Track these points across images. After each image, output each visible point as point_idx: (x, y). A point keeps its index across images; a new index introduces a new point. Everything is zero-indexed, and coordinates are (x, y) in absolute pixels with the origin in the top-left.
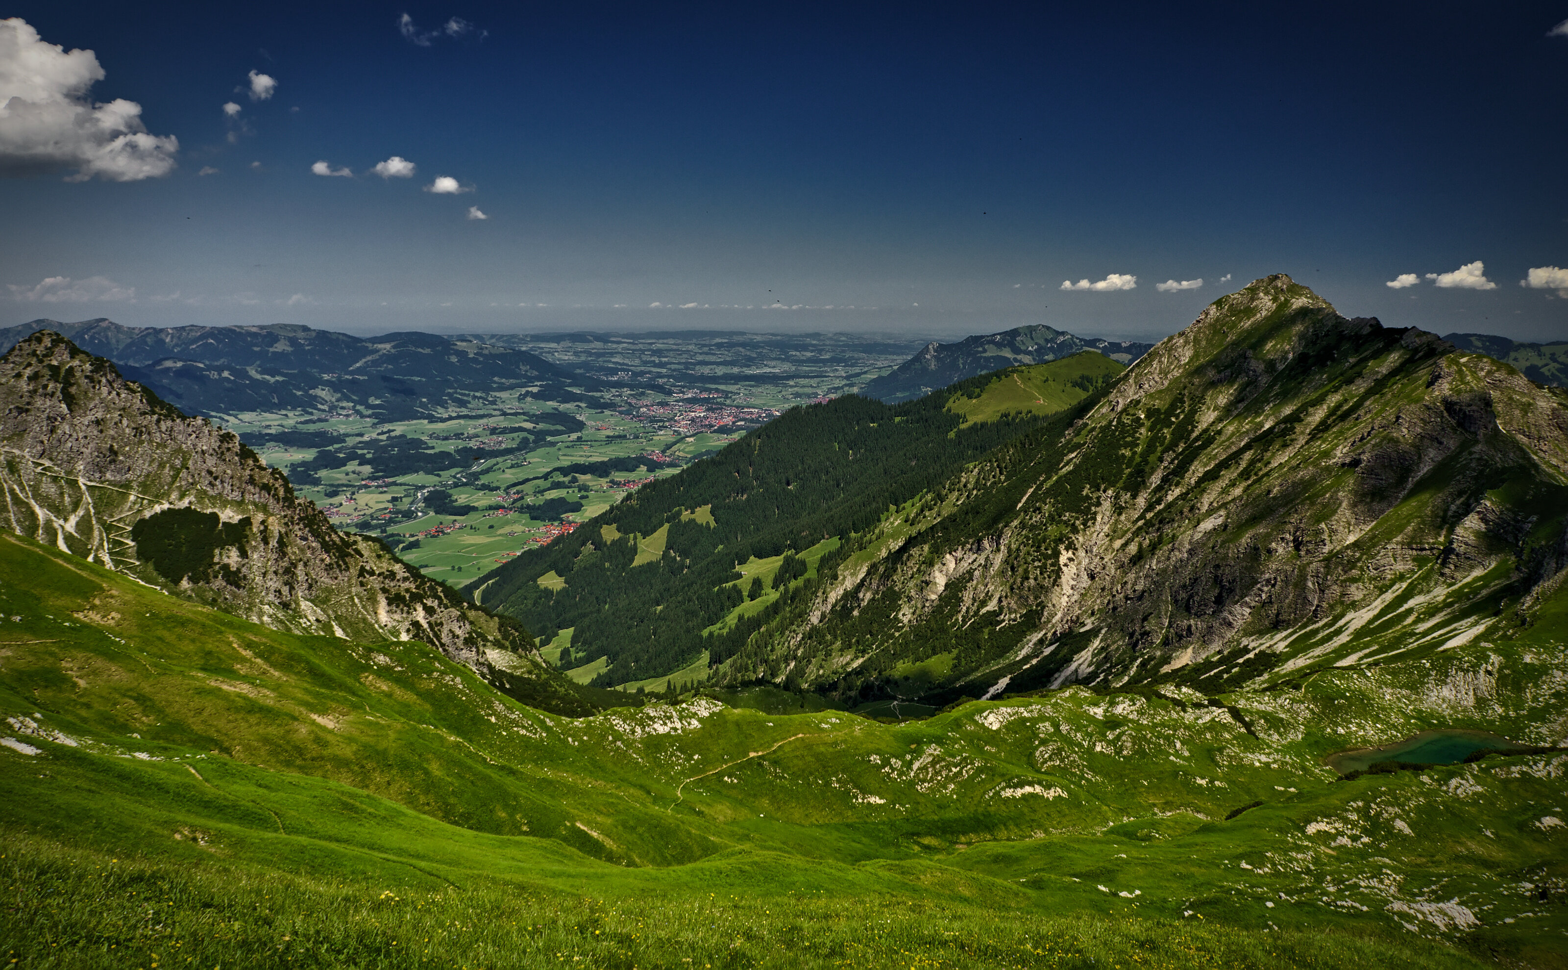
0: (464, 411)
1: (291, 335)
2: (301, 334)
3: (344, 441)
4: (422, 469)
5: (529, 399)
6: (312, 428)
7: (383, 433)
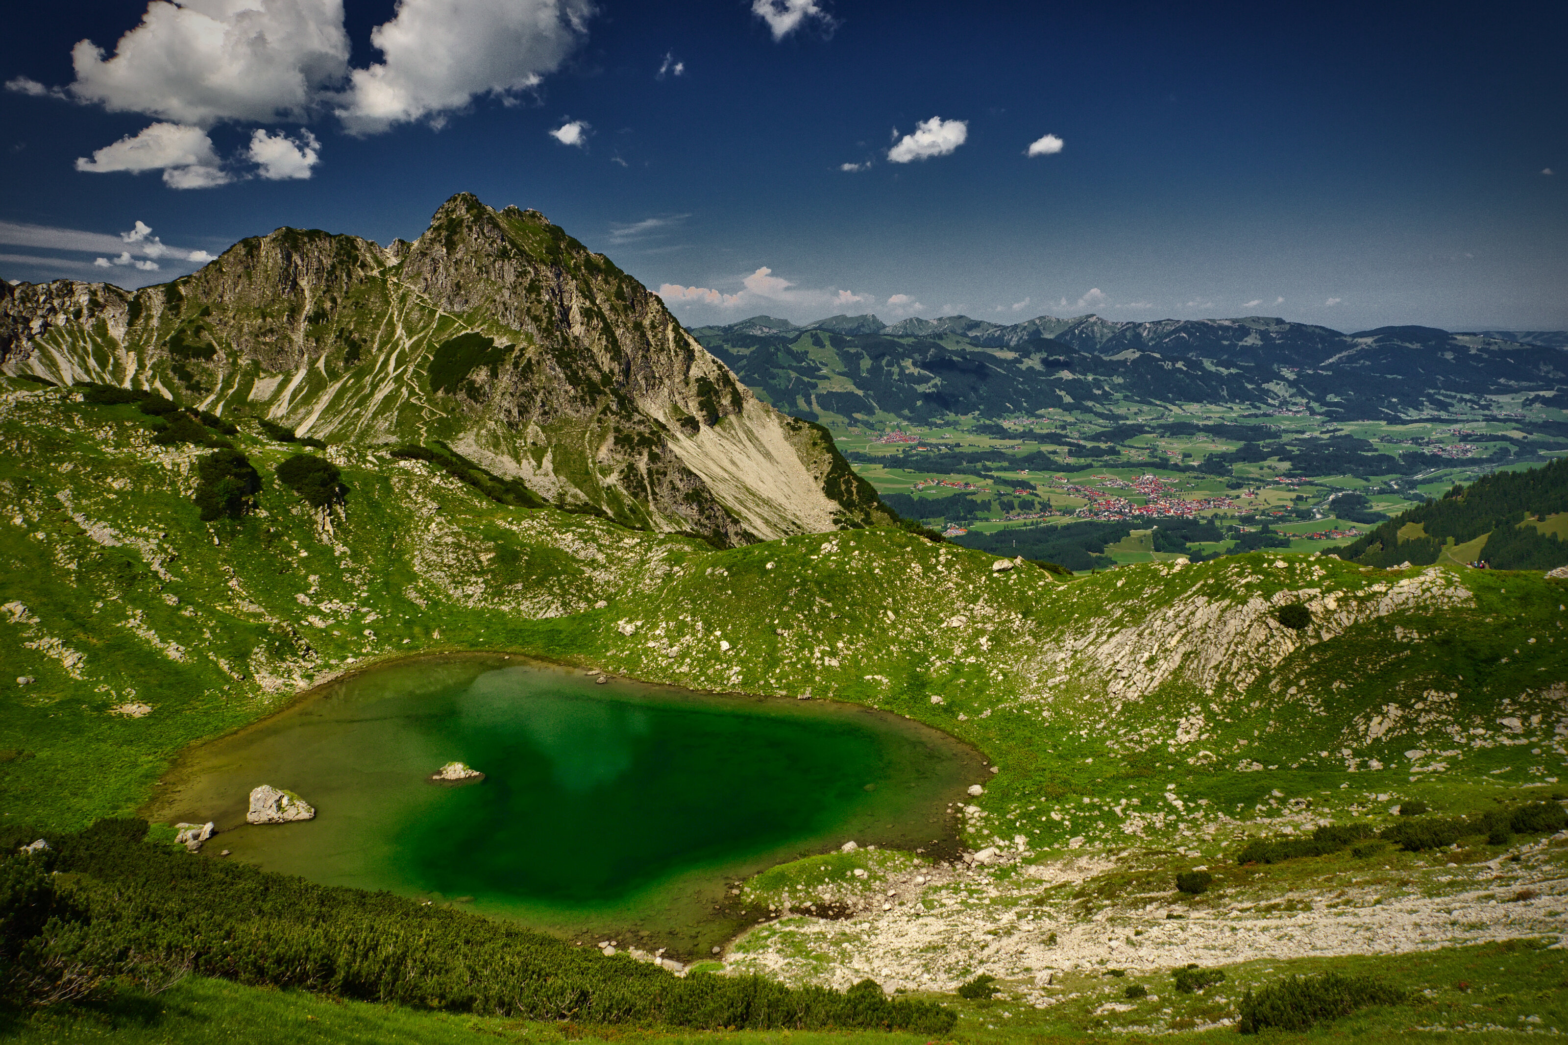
0: (1444, 415)
1: (1262, 328)
2: (1273, 328)
3: (1280, 437)
4: (1351, 471)
5: (1538, 405)
6: (1253, 422)
7: (1328, 432)
